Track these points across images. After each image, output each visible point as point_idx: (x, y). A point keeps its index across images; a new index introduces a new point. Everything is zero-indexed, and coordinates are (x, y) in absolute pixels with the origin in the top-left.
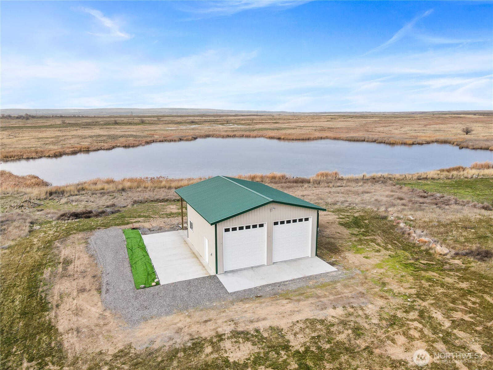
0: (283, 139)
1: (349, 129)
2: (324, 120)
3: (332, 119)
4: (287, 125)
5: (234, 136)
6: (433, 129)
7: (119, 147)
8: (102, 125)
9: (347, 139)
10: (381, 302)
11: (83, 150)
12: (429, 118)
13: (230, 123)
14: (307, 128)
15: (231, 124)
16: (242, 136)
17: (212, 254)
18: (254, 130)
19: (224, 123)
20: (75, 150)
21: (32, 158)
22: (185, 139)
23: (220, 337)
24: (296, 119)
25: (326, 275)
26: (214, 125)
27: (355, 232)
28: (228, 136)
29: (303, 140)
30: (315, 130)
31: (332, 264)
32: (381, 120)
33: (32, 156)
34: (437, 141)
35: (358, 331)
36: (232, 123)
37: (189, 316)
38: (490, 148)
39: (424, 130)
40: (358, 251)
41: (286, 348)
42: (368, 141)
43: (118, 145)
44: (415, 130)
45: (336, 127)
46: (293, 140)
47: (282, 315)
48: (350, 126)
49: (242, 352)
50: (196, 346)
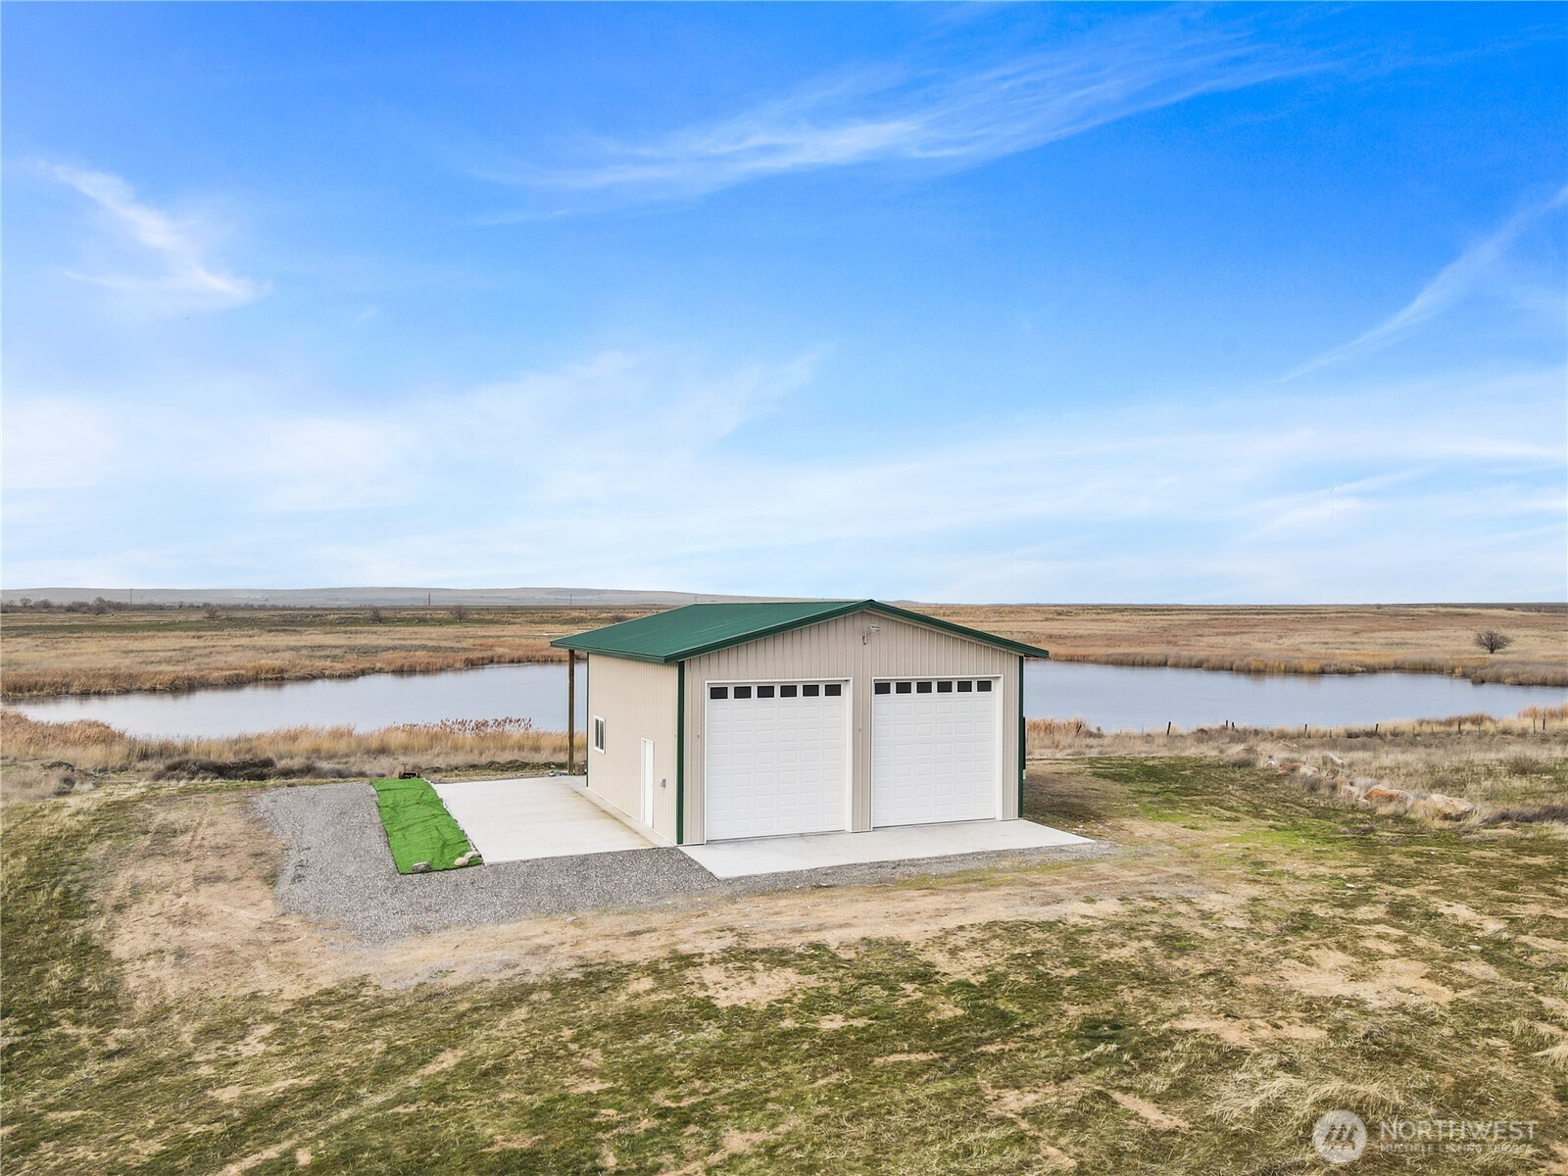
2: (1033, 618)
3: (1060, 614)
6: (1380, 641)
7: (380, 671)
8: (331, 623)
9: (1111, 659)
10: (1252, 890)
11: (263, 676)
12: (1366, 615)
17: (664, 781)
20: (237, 675)
21: (98, 693)
23: (687, 961)
25: (1060, 850)
27: (1151, 790)
32: (1216, 619)
33: (98, 688)
34: (1396, 667)
35: (1174, 942)
37: (579, 924)
39: (1353, 643)
40: (1161, 819)
41: (924, 979)
42: (1175, 666)
43: (379, 665)
44: (1327, 643)
45: (1073, 635)
47: (910, 918)
48: (1118, 632)
49: (764, 988)
50: (597, 978)
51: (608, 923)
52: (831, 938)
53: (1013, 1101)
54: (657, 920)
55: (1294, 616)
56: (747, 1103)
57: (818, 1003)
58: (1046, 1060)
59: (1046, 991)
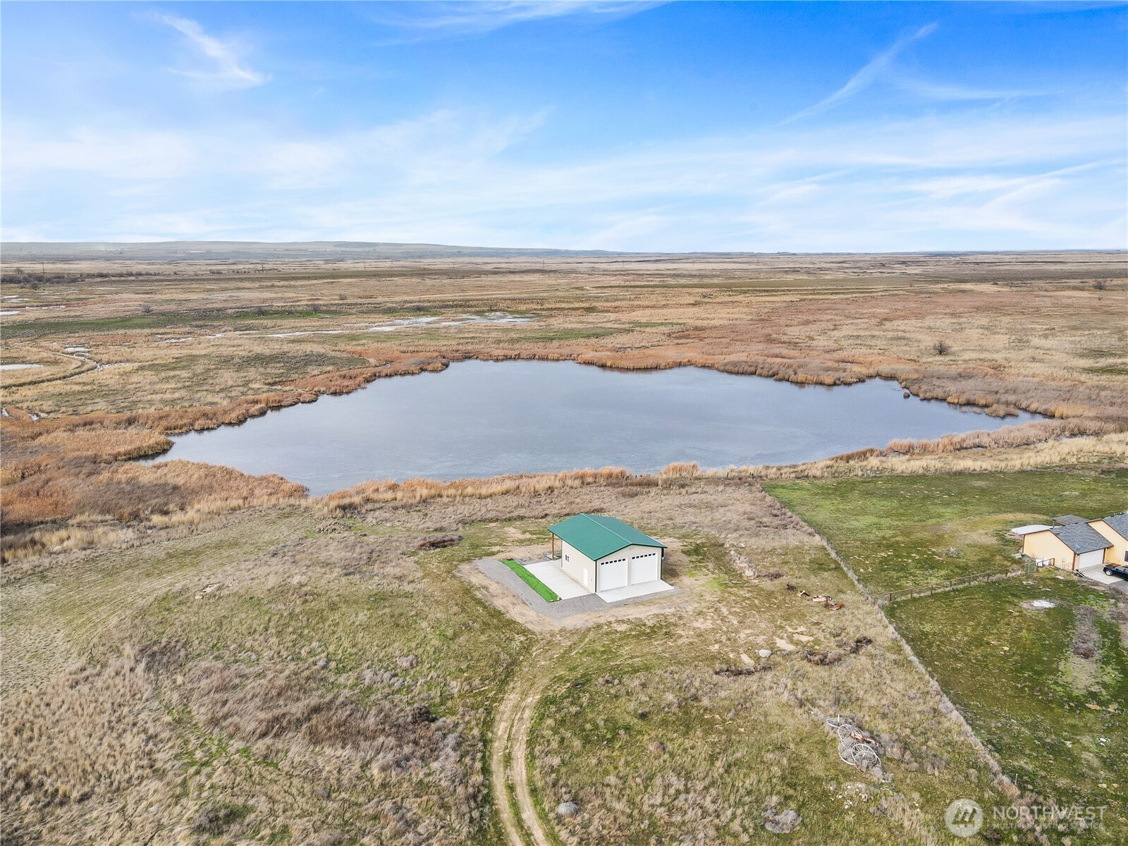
0: (611, 367)
1: (734, 334)
3: (705, 297)
4: (612, 316)
5: (518, 357)
6: (890, 334)
7: (325, 393)
8: (231, 317)
10: (696, 605)
12: (901, 292)
13: (496, 311)
14: (654, 330)
15: (498, 313)
16: (532, 358)
17: (592, 579)
18: (552, 339)
19: (484, 311)
20: (262, 408)
22: (430, 367)
23: (610, 623)
24: (630, 299)
25: (667, 591)
26: (465, 316)
27: (693, 560)
28: (507, 358)
29: (646, 369)
30: (669, 335)
31: (672, 585)
32: (804, 300)
34: (878, 375)
35: (680, 618)
36: (499, 310)
37: (589, 614)
38: (949, 399)
39: (873, 336)
40: (692, 575)
41: (645, 625)
42: (760, 375)
43: (321, 389)
44: (858, 337)
45: (710, 325)
46: (628, 370)
47: (641, 613)
49: (623, 627)
50: (599, 626)
51: (593, 615)
52: (630, 617)
53: (656, 643)
54: (601, 614)
55: (854, 295)
56: (626, 644)
57: (631, 630)
58: (660, 638)
59: (661, 627)
